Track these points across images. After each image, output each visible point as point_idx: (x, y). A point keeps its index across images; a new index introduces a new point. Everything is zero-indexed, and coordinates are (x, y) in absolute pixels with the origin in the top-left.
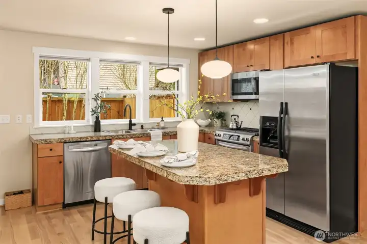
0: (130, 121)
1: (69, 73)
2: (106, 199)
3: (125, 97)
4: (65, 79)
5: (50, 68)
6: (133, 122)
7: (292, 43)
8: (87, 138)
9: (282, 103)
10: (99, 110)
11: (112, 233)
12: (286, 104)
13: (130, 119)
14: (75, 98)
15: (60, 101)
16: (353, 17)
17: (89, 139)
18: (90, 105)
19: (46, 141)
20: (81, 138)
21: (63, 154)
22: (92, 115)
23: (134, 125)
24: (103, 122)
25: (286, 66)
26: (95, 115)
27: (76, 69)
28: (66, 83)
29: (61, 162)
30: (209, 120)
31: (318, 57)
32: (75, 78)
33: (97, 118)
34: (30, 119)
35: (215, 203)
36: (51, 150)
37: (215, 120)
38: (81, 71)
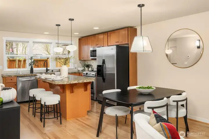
0: (47, 69)
1: (19, 47)
2: (34, 95)
3: (48, 58)
4: (17, 50)
5: (10, 45)
6: (48, 69)
7: (110, 36)
8: (27, 75)
9: (103, 60)
10: (32, 64)
11: (35, 108)
12: (104, 60)
13: (47, 67)
14: (22, 59)
15: (14, 61)
16: (127, 28)
17: (28, 75)
18: (28, 62)
19: (9, 76)
20: (24, 75)
21: (16, 82)
22: (30, 66)
23: (49, 70)
24: (34, 69)
25: (108, 45)
26: (31, 66)
27: (22, 44)
28: (17, 52)
29: (16, 85)
30: (83, 68)
31: (118, 42)
32: (22, 49)
33: (32, 67)
34: (2, 67)
35: (71, 93)
36: (11, 80)
37: (86, 68)
38: (25, 46)
